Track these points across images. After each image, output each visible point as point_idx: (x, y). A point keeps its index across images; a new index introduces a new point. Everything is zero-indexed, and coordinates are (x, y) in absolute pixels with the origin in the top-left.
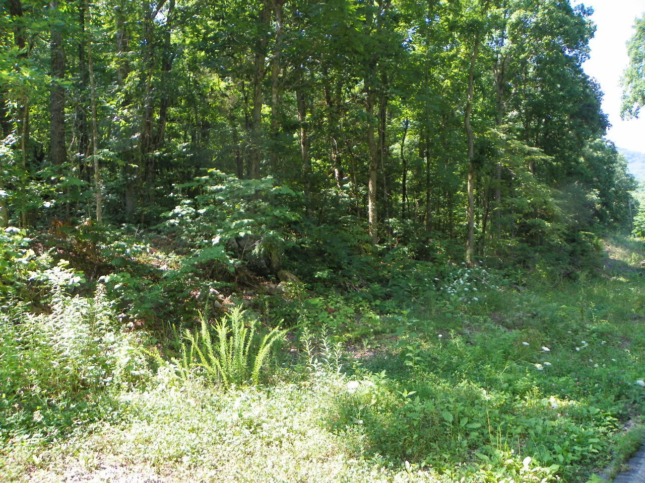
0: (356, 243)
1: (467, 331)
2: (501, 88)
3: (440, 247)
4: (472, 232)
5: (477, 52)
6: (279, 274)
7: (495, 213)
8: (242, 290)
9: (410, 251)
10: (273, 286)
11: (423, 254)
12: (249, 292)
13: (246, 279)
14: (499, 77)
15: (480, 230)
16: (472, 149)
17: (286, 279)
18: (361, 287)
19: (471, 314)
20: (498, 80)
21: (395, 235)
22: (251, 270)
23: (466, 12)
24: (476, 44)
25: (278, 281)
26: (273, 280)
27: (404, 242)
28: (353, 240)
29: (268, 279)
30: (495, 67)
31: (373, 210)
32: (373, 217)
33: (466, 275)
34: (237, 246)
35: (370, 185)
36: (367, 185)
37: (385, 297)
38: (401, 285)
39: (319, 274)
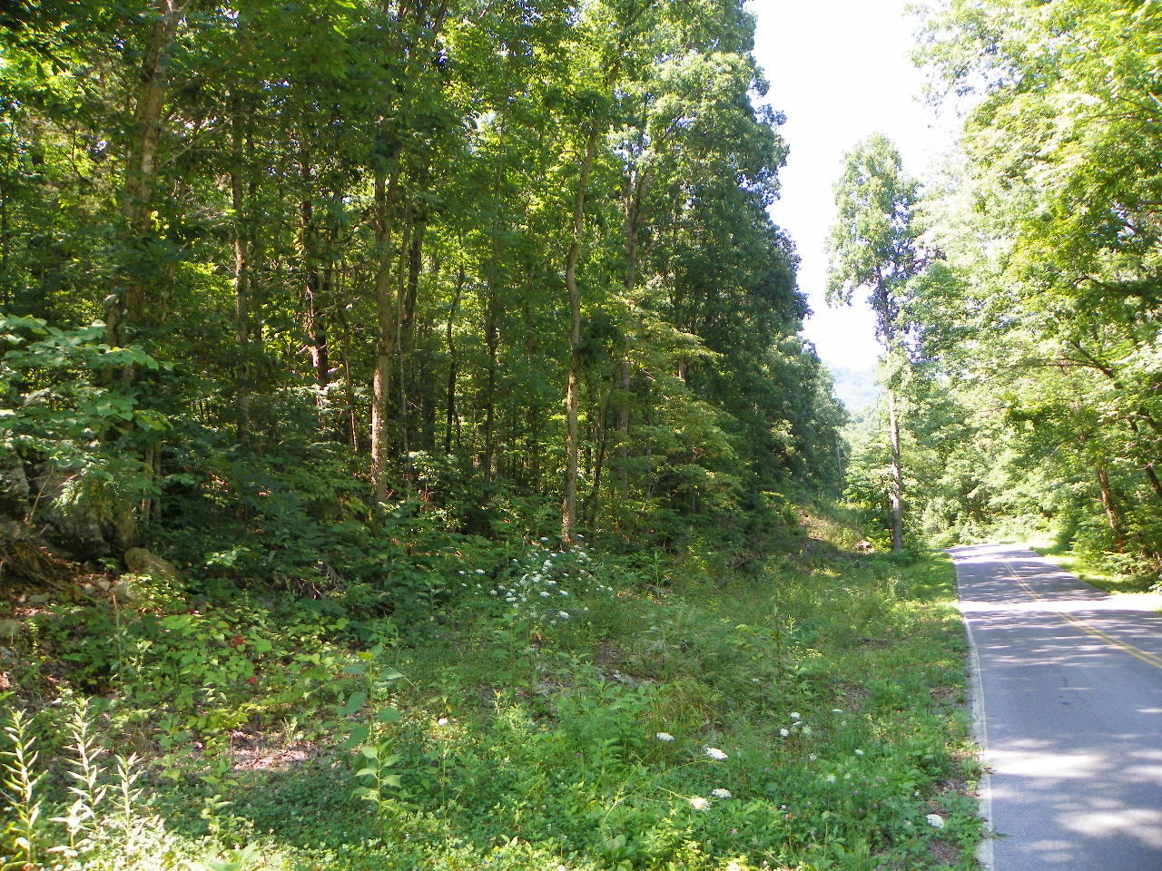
0: (330, 495)
1: (542, 688)
2: (634, 230)
3: (508, 509)
4: (572, 484)
5: (594, 154)
6: (128, 555)
7: (617, 453)
8: (19, 593)
9: (452, 516)
10: (104, 584)
11: (476, 523)
12: (37, 598)
13: (37, 566)
14: (631, 210)
15: (590, 484)
16: (577, 328)
17: (141, 569)
18: (331, 588)
19: (556, 646)
20: (630, 215)
21: (421, 485)
22: (58, 546)
23: (575, 75)
24: (592, 136)
25: (124, 568)
26: (111, 571)
27: (438, 500)
28: (322, 488)
29: (98, 568)
30: (626, 194)
31: (380, 434)
32: (379, 447)
33: (547, 563)
34: (28, 488)
35: (376, 384)
36: (371, 384)
37: (382, 610)
38: (410, 584)
39: (215, 558)
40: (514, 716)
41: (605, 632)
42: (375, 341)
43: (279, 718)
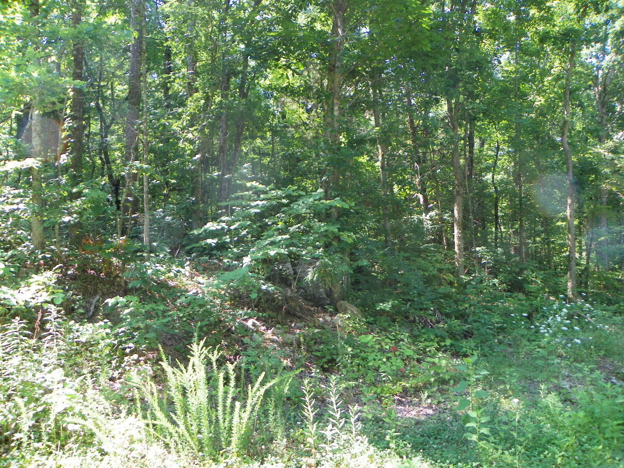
0: (435, 272)
1: (566, 384)
2: (603, 107)
3: (536, 279)
4: (573, 263)
5: (573, 65)
6: (338, 304)
7: (600, 243)
8: (292, 322)
9: (502, 283)
10: (328, 318)
11: (516, 286)
12: (299, 324)
13: (298, 309)
14: (600, 95)
15: (584, 262)
16: (571, 170)
17: (345, 312)
18: (438, 322)
19: (572, 360)
20: (600, 98)
21: (483, 266)
22: (306, 299)
23: (558, 21)
24: (573, 54)
25: (337, 311)
26: (331, 312)
27: (494, 273)
28: (431, 269)
29: (325, 311)
30: (596, 85)
31: (459, 238)
32: (459, 245)
33: (564, 310)
34: (292, 272)
35: (456, 212)
36: (453, 211)
37: (467, 335)
38: (483, 321)
39: (382, 306)
40: (552, 400)
41: (602, 353)
42: (453, 189)
43: (417, 391)
